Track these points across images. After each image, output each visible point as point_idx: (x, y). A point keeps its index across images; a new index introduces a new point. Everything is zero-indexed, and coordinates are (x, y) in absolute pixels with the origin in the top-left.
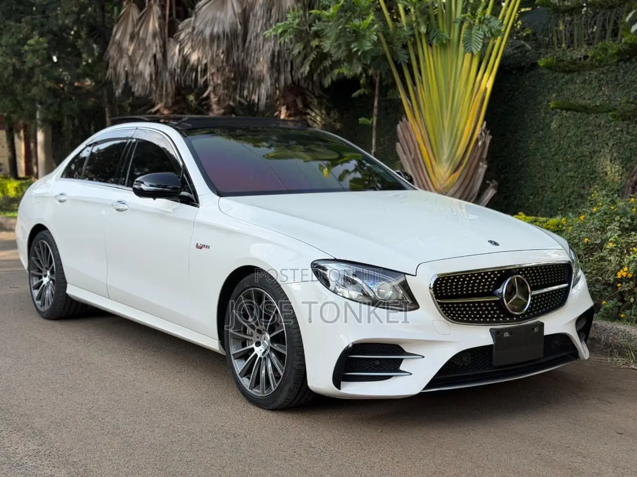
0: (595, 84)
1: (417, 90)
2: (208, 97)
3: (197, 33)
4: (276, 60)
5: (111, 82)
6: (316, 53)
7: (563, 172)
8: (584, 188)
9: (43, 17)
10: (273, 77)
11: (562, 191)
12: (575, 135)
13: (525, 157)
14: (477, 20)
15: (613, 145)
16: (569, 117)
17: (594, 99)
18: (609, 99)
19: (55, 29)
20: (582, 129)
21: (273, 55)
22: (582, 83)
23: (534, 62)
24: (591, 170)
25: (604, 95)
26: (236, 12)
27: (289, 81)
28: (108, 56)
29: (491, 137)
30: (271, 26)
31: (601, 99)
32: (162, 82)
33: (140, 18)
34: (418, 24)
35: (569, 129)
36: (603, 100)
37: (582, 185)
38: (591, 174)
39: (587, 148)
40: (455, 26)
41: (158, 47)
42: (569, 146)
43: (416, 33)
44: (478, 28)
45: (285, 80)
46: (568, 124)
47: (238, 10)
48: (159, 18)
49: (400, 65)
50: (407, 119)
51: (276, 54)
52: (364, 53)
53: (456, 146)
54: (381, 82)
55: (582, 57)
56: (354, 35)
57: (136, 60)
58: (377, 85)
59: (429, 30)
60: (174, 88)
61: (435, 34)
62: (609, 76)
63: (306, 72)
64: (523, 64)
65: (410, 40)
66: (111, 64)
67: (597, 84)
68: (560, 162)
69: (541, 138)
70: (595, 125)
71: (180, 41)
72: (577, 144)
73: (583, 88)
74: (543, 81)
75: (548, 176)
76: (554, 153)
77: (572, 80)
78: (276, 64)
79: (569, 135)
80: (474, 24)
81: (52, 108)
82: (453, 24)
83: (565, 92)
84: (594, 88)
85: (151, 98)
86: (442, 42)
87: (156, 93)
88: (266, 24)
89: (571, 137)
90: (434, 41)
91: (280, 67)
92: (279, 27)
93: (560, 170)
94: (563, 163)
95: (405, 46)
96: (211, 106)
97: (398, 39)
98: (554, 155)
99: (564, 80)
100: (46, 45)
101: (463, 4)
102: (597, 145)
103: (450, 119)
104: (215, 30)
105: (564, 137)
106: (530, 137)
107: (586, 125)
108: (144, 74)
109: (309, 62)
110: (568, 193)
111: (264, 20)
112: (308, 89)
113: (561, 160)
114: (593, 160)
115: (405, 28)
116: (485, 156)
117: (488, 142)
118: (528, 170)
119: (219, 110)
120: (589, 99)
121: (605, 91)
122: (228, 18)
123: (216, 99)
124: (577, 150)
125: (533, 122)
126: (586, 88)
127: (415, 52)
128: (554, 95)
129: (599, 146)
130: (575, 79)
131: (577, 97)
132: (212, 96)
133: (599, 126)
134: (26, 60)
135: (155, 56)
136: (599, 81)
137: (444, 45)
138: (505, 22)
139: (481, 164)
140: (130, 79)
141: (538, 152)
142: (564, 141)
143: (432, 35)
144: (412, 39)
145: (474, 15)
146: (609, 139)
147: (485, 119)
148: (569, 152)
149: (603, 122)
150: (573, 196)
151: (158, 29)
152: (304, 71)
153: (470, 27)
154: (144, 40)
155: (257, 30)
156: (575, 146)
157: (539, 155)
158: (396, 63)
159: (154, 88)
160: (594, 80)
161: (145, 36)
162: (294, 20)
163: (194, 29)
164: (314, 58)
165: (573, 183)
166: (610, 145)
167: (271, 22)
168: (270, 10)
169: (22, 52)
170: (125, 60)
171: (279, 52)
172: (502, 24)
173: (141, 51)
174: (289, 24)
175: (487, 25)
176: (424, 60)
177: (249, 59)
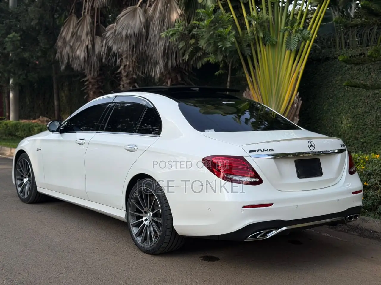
0: (366, 71)
1: (256, 72)
2: (120, 72)
3: (117, 33)
4: (167, 51)
5: (58, 62)
6: (193, 48)
7: (345, 124)
8: (358, 134)
9: (16, 21)
10: (165, 61)
11: (344, 135)
12: (353, 101)
13: (321, 114)
14: (294, 31)
15: (377, 108)
16: (349, 90)
17: (366, 80)
18: (375, 81)
19: (24, 28)
20: (358, 98)
21: (165, 48)
22: (358, 70)
23: (327, 56)
24: (363, 123)
25: (372, 78)
26: (142, 21)
27: (175, 65)
28: (57, 46)
29: (302, 102)
30: (164, 30)
31: (370, 80)
32: (91, 62)
33: (78, 23)
34: (258, 32)
35: (349, 98)
36: (371, 81)
37: (357, 132)
38: (363, 126)
39: (361, 110)
40: (280, 33)
41: (90, 41)
42: (349, 108)
43: (256, 37)
44: (295, 35)
45: (172, 63)
46: (348, 95)
47: (143, 20)
48: (90, 23)
49: (246, 56)
50: (249, 89)
51: (167, 47)
52: (226, 49)
53: (280, 107)
54: (232, 67)
55: (358, 54)
56: (220, 37)
57: (75, 49)
58: (230, 68)
59: (264, 36)
60: (99, 66)
61: (268, 38)
62: (375, 66)
63: (187, 59)
64: (321, 58)
65: (252, 42)
66: (59, 50)
67: (368, 71)
68: (343, 118)
69: (331, 103)
70: (366, 96)
71: (106, 38)
72: (354, 107)
73: (358, 73)
74: (333, 69)
75: (336, 126)
76: (340, 112)
77: (351, 68)
78: (166, 54)
79: (349, 101)
80: (292, 33)
81: (21, 77)
82: (279, 33)
83: (347, 76)
84: (366, 74)
85: (84, 71)
86: (273, 43)
87: (87, 69)
88: (161, 29)
89: (351, 103)
90: (268, 42)
91: (169, 56)
92: (170, 31)
93: (343, 122)
94: (345, 118)
95: (249, 46)
96: (122, 78)
97: (245, 41)
98: (339, 114)
99: (347, 68)
100: (19, 38)
101: (286, 21)
102: (367, 108)
103: (276, 90)
104: (129, 32)
105: (346, 103)
106: (324, 102)
107: (360, 96)
108: (80, 57)
109: (188, 53)
110: (348, 137)
111: (160, 27)
112: (185, 69)
113: (344, 117)
114: (365, 117)
115: (249, 34)
116: (298, 113)
117: (300, 105)
118: (323, 122)
119: (126, 80)
120: (362, 80)
121: (372, 75)
122: (137, 25)
123: (125, 74)
124: (354, 111)
125: (326, 93)
126: (361, 73)
127: (255, 49)
128: (340, 77)
129: (368, 109)
130: (354, 68)
131: (354, 78)
132: (123, 71)
133: (369, 97)
134: (6, 47)
135: (87, 46)
136: (369, 69)
137: (274, 45)
138: (312, 32)
139: (295, 118)
140: (70, 60)
141: (330, 111)
142: (346, 105)
143: (266, 38)
144: (254, 41)
145: (292, 27)
146: (375, 105)
147: (298, 90)
148: (349, 112)
149: (371, 94)
150: (351, 139)
151: (90, 30)
152: (185, 58)
153: (290, 34)
154: (80, 37)
155: (155, 32)
156: (353, 109)
157: (330, 113)
158: (243, 55)
159: (87, 66)
160: (365, 68)
161: (81, 35)
162: (179, 27)
163: (115, 31)
164: (191, 51)
165: (351, 131)
166: (376, 108)
167: (164, 28)
168: (163, 20)
169: (5, 42)
170: (68, 49)
171: (168, 46)
172: (309, 33)
173: (79, 43)
174: (176, 30)
175: (300, 34)
176: (261, 54)
177: (149, 50)
